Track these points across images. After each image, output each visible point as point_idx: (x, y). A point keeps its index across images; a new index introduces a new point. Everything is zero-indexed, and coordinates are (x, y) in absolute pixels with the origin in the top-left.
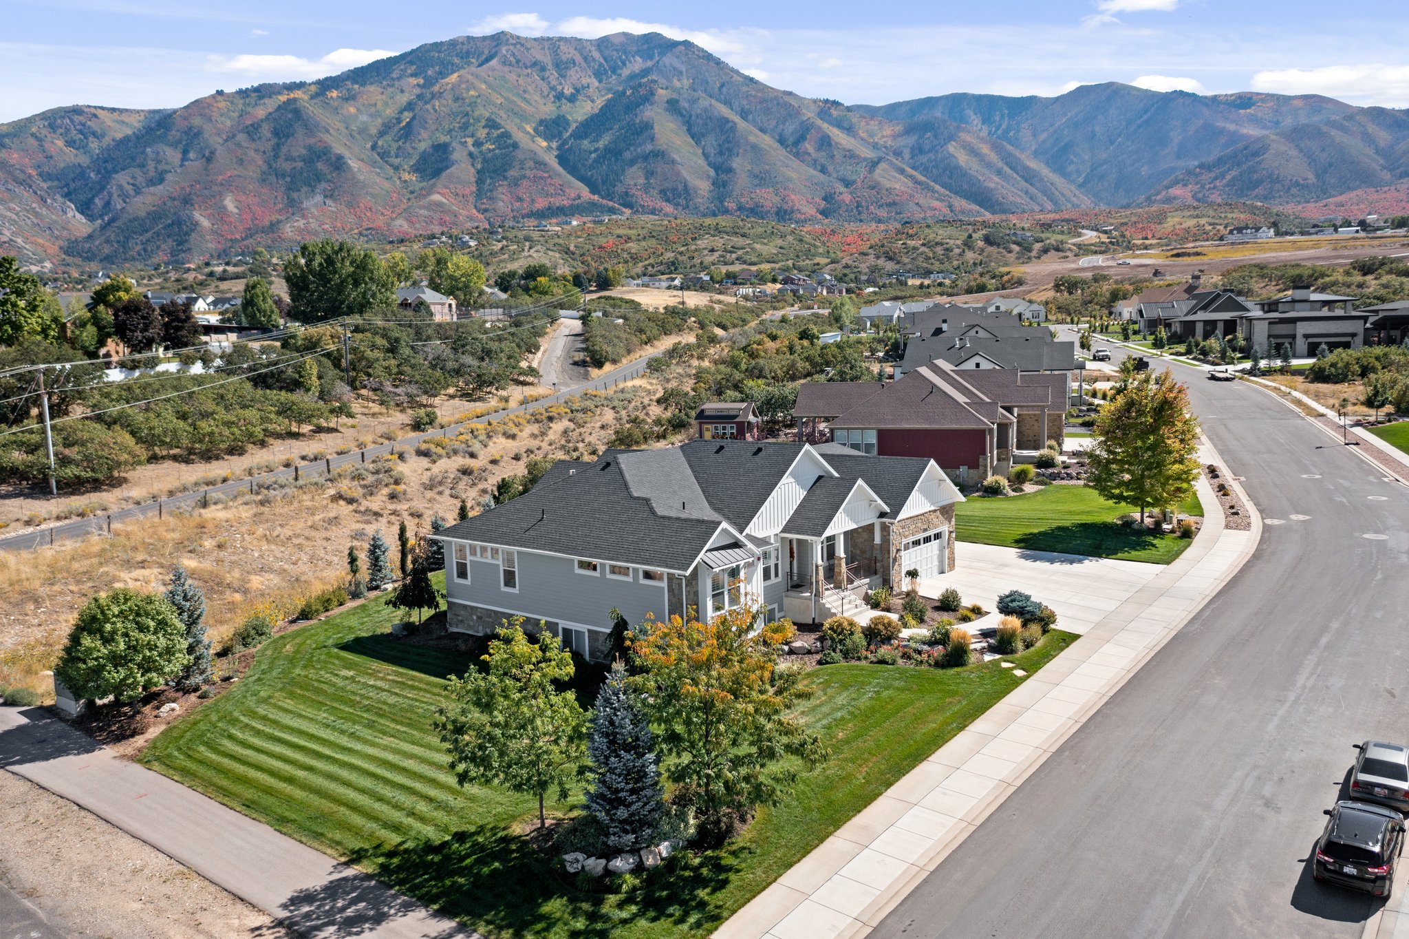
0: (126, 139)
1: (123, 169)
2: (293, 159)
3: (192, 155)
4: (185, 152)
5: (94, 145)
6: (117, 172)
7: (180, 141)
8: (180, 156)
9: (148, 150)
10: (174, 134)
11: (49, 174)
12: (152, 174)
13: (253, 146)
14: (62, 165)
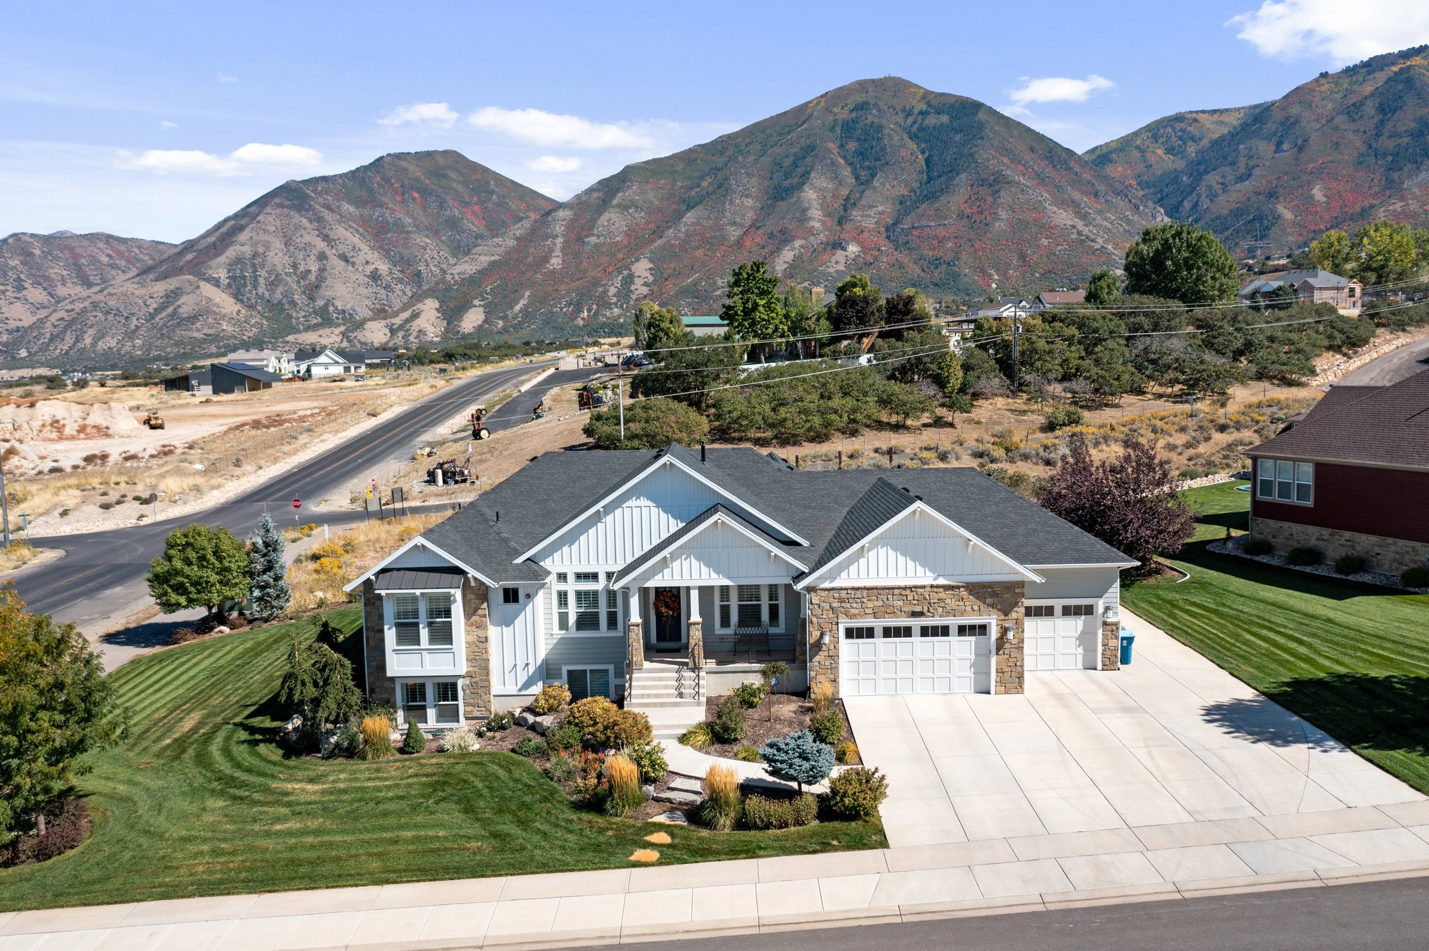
0: (1222, 138)
1: (1214, 170)
2: (1399, 135)
3: (1285, 146)
4: (1279, 144)
5: (1192, 149)
6: (1208, 173)
7: (1275, 134)
8: (1273, 148)
9: (1242, 147)
10: (1270, 126)
11: (1147, 183)
12: (1242, 170)
13: (1353, 126)
14: (1159, 172)
